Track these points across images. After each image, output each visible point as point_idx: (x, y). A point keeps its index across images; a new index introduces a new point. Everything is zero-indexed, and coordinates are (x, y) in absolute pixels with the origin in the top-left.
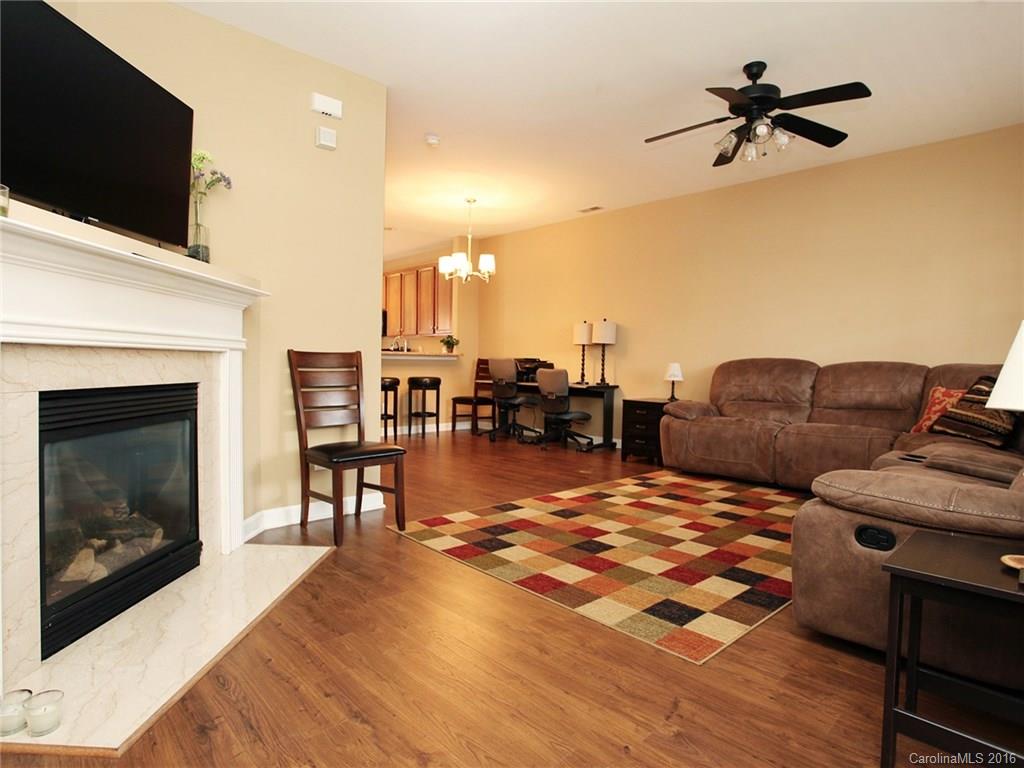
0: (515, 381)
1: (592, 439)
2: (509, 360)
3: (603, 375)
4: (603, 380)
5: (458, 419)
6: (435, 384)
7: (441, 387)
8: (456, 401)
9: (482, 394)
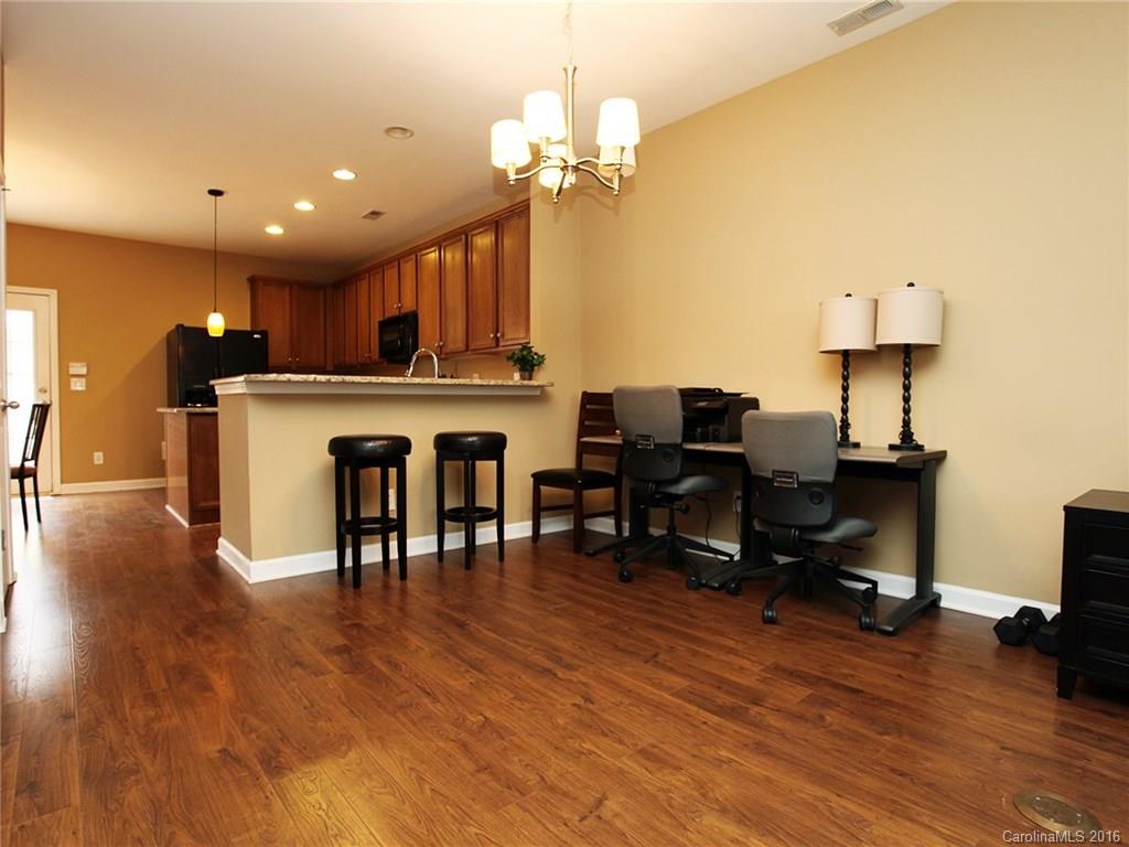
0: (679, 440)
1: (875, 584)
2: (663, 392)
3: (906, 423)
4: (907, 435)
5: (543, 514)
6: (494, 446)
7: (506, 452)
8: (541, 478)
9: (594, 463)
